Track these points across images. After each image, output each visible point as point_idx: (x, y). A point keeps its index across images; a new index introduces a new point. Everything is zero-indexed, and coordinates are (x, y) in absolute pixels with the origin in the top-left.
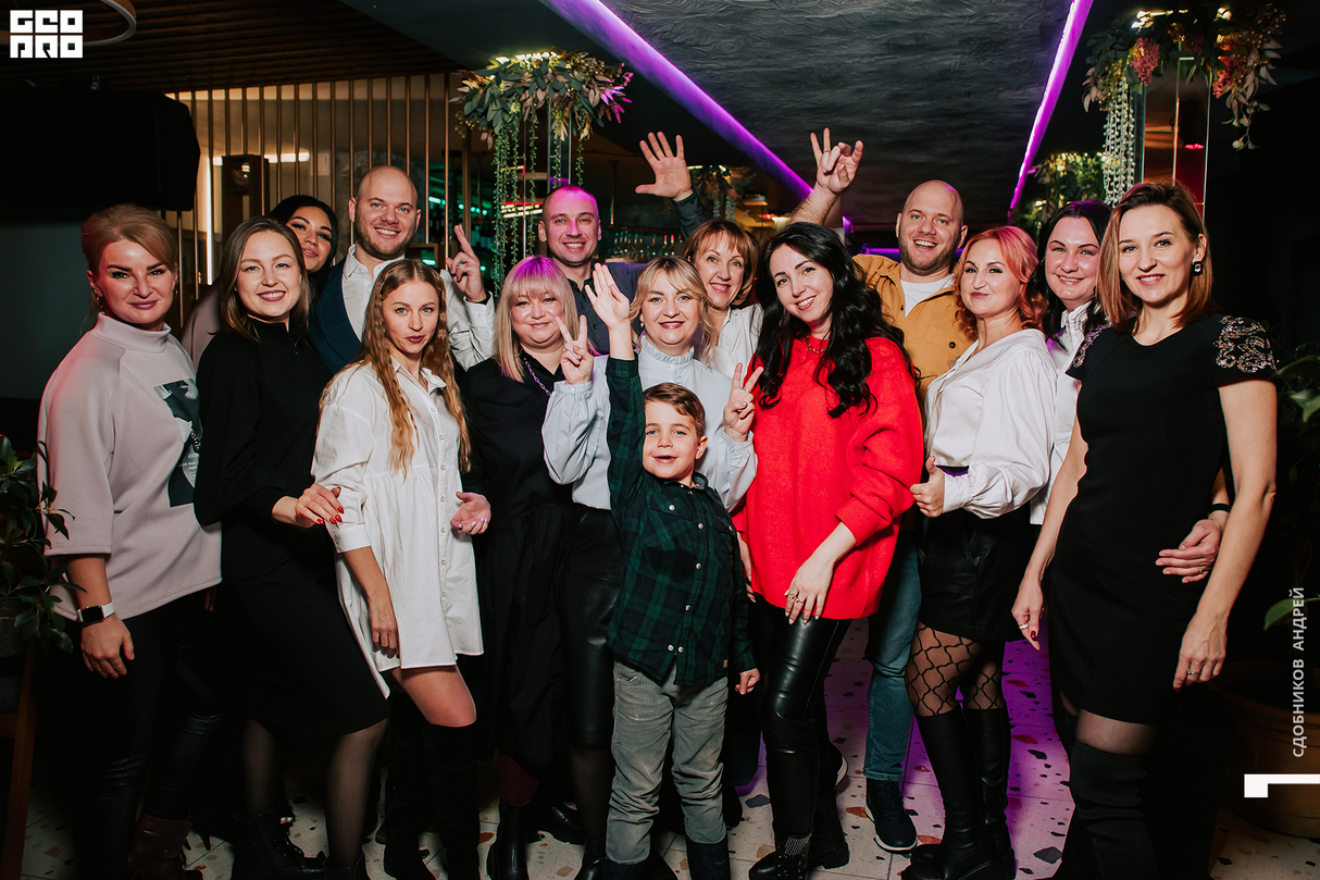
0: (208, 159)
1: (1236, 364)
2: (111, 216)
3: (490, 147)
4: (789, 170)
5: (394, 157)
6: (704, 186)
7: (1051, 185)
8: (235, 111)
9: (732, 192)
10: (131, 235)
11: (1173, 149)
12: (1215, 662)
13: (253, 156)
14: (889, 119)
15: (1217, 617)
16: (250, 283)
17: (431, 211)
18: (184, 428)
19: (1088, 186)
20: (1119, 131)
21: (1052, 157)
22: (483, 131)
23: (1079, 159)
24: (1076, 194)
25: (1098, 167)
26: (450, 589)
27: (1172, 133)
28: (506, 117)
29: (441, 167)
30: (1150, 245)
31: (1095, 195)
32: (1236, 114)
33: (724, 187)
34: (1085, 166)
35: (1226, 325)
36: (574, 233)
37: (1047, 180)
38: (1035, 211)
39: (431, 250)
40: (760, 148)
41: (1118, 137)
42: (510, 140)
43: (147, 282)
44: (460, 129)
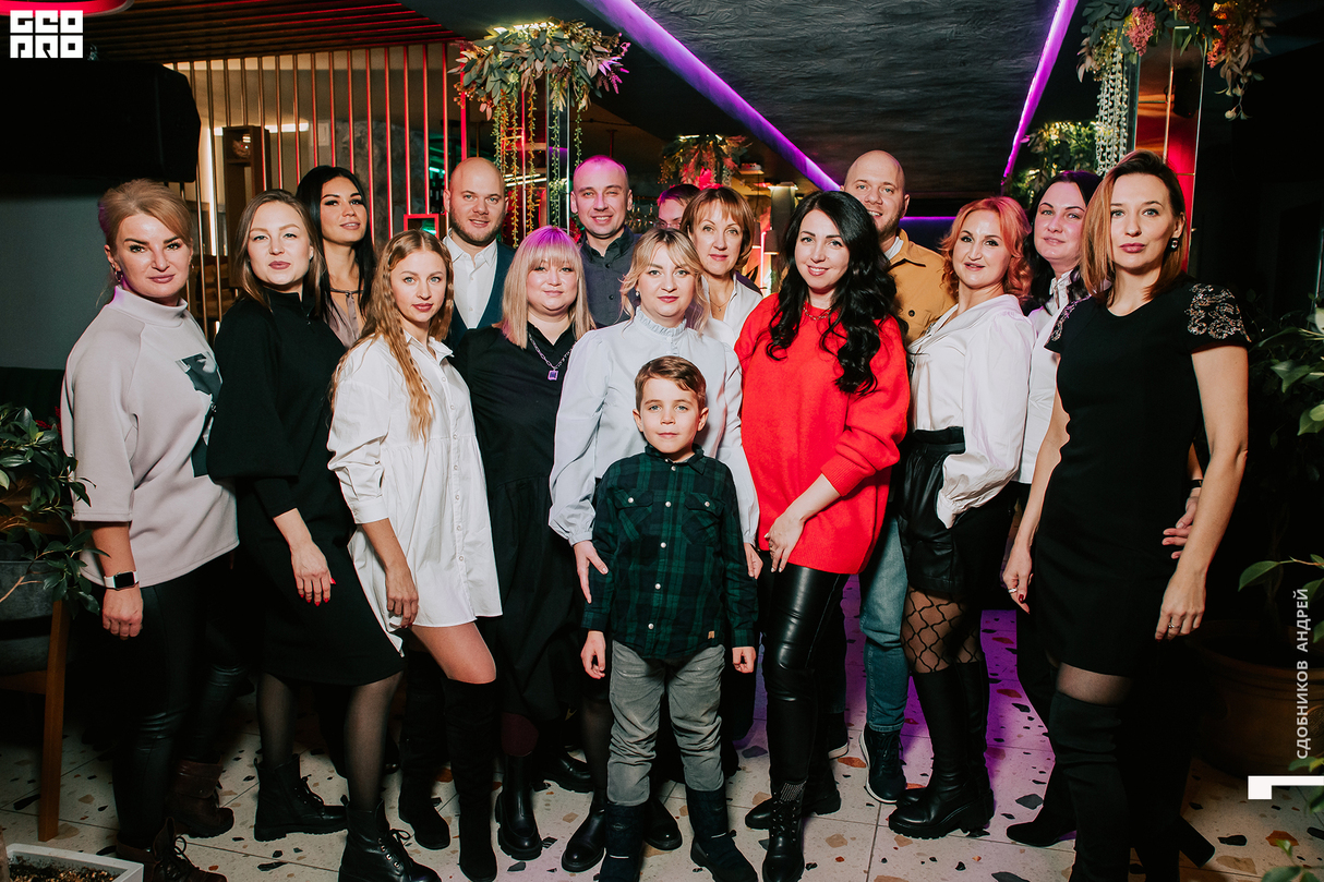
0: (209, 130)
1: (1207, 331)
2: (128, 191)
3: (489, 118)
4: (784, 139)
5: (394, 127)
6: (701, 155)
7: (1045, 154)
8: (235, 81)
9: (729, 162)
10: (146, 208)
11: (1165, 117)
12: (1194, 616)
13: (254, 127)
14: (884, 88)
15: (1195, 574)
16: (260, 253)
17: (431, 181)
18: (205, 401)
19: (1081, 155)
20: (1113, 102)
21: (1046, 127)
22: (481, 102)
23: (1072, 128)
24: (1068, 163)
25: (1091, 136)
26: (468, 553)
27: (1165, 103)
28: (505, 88)
29: (440, 137)
30: (1138, 213)
31: (1088, 164)
32: (1229, 84)
33: (720, 156)
34: (1079, 135)
35: (1196, 294)
36: (601, 207)
37: (1040, 149)
38: (1028, 180)
39: (432, 221)
40: (757, 118)
41: (1112, 107)
42: (509, 111)
43: (164, 256)
44: (459, 100)
